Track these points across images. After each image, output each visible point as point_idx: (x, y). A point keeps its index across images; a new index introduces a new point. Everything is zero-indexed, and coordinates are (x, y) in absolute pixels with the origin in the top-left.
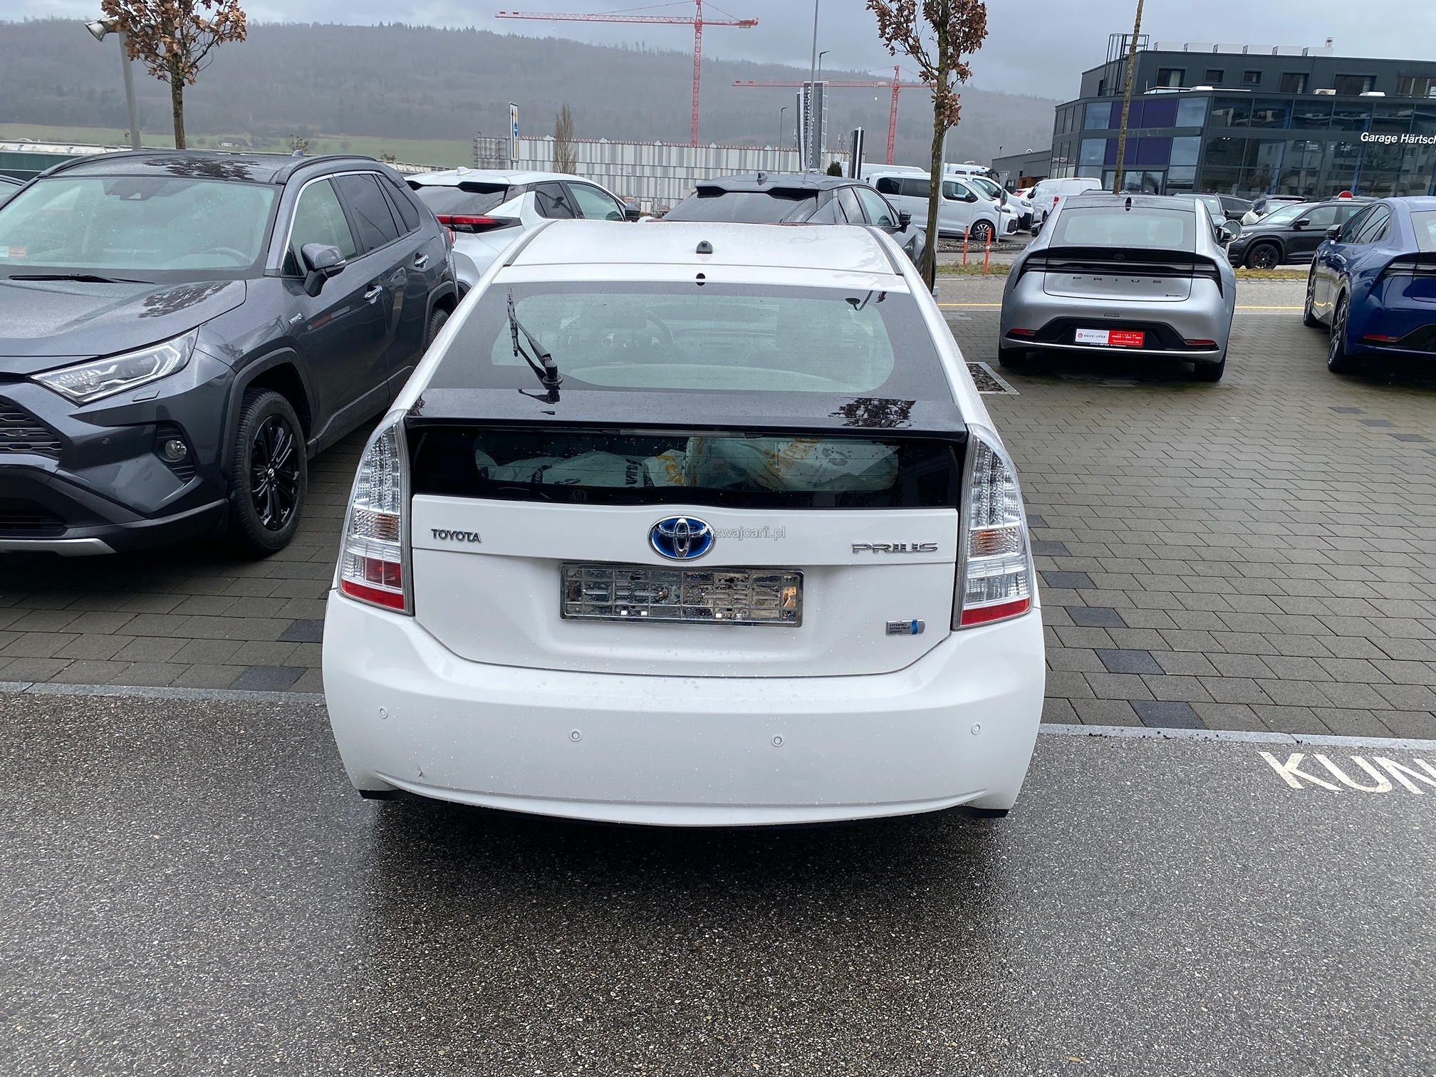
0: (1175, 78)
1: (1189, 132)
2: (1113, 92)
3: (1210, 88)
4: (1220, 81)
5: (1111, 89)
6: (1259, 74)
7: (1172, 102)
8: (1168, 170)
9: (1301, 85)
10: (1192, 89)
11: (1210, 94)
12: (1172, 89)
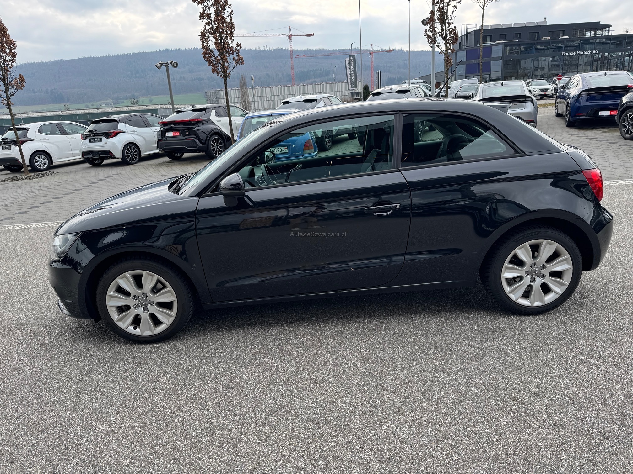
0: (488, 39)
1: (497, 59)
2: (465, 46)
3: (503, 41)
4: (506, 38)
5: (464, 46)
6: (520, 34)
7: (489, 48)
8: (490, 74)
9: (536, 36)
10: (496, 42)
11: (503, 44)
12: (488, 44)
